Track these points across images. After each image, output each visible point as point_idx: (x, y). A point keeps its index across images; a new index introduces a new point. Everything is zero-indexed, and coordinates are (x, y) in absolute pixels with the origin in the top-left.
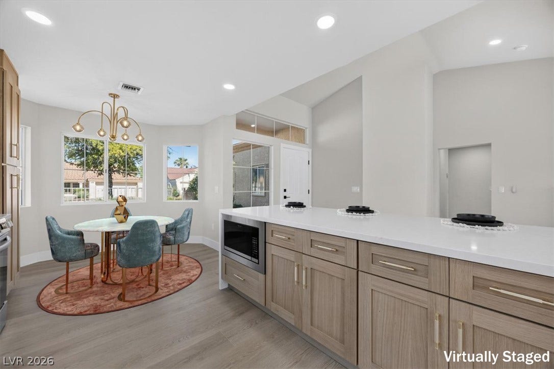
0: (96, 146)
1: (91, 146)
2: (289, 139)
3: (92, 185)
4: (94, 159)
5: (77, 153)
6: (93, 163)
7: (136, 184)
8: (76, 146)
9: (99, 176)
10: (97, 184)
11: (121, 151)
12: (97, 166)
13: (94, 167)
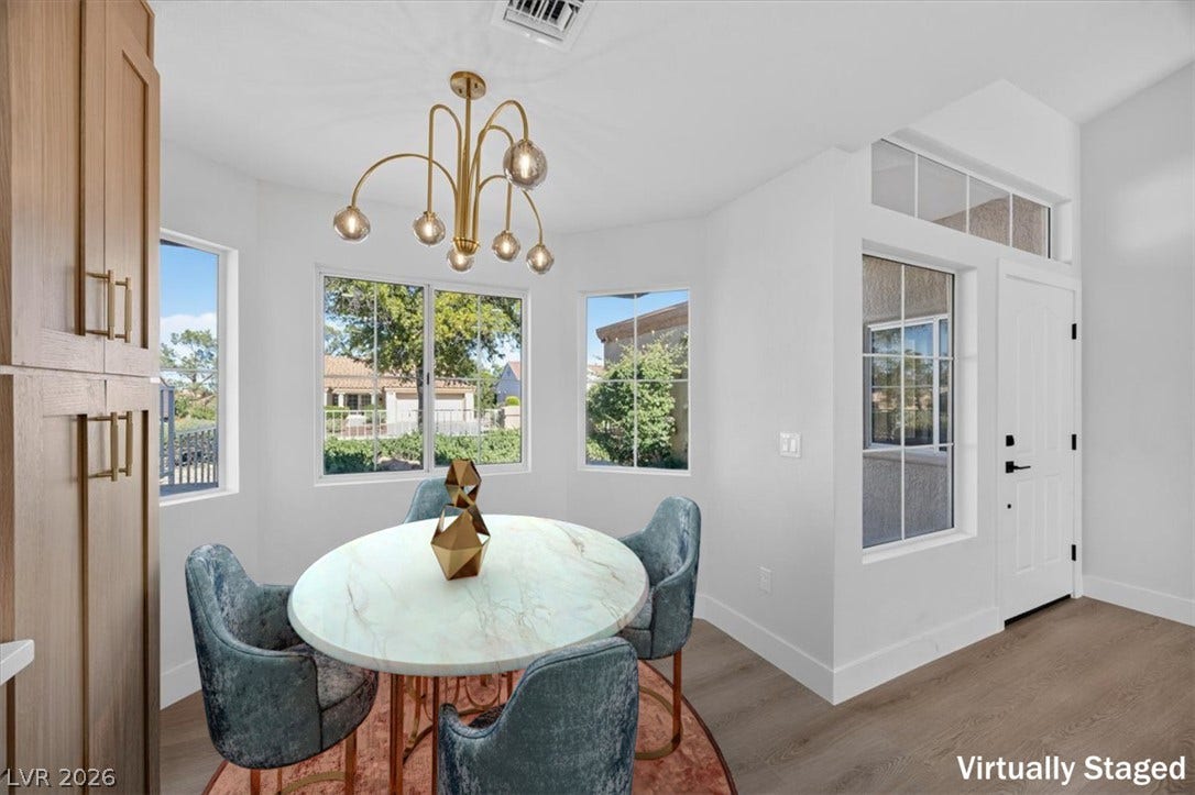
0: (399, 319)
1: (389, 320)
2: (1007, 238)
3: (390, 398)
4: (396, 349)
5: (364, 338)
6: (392, 358)
7: (463, 395)
8: (362, 322)
9: (404, 385)
10: (400, 396)
11: (446, 328)
12: (400, 363)
13: (395, 365)
